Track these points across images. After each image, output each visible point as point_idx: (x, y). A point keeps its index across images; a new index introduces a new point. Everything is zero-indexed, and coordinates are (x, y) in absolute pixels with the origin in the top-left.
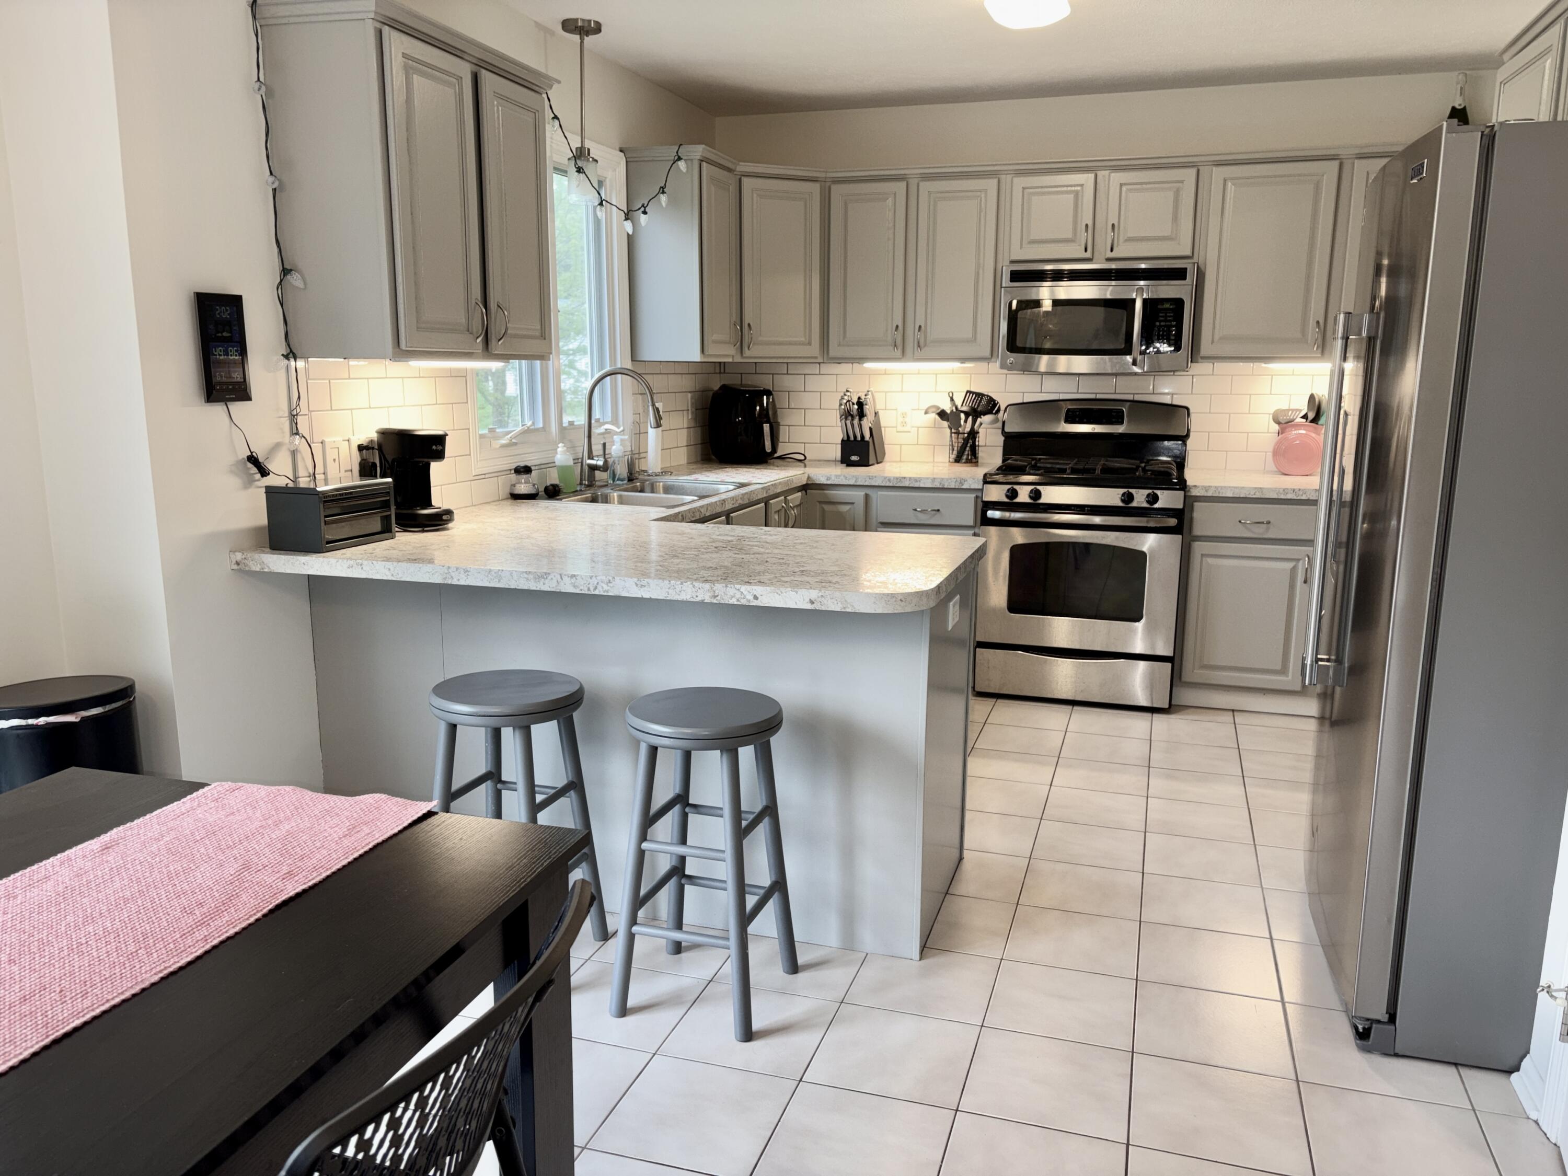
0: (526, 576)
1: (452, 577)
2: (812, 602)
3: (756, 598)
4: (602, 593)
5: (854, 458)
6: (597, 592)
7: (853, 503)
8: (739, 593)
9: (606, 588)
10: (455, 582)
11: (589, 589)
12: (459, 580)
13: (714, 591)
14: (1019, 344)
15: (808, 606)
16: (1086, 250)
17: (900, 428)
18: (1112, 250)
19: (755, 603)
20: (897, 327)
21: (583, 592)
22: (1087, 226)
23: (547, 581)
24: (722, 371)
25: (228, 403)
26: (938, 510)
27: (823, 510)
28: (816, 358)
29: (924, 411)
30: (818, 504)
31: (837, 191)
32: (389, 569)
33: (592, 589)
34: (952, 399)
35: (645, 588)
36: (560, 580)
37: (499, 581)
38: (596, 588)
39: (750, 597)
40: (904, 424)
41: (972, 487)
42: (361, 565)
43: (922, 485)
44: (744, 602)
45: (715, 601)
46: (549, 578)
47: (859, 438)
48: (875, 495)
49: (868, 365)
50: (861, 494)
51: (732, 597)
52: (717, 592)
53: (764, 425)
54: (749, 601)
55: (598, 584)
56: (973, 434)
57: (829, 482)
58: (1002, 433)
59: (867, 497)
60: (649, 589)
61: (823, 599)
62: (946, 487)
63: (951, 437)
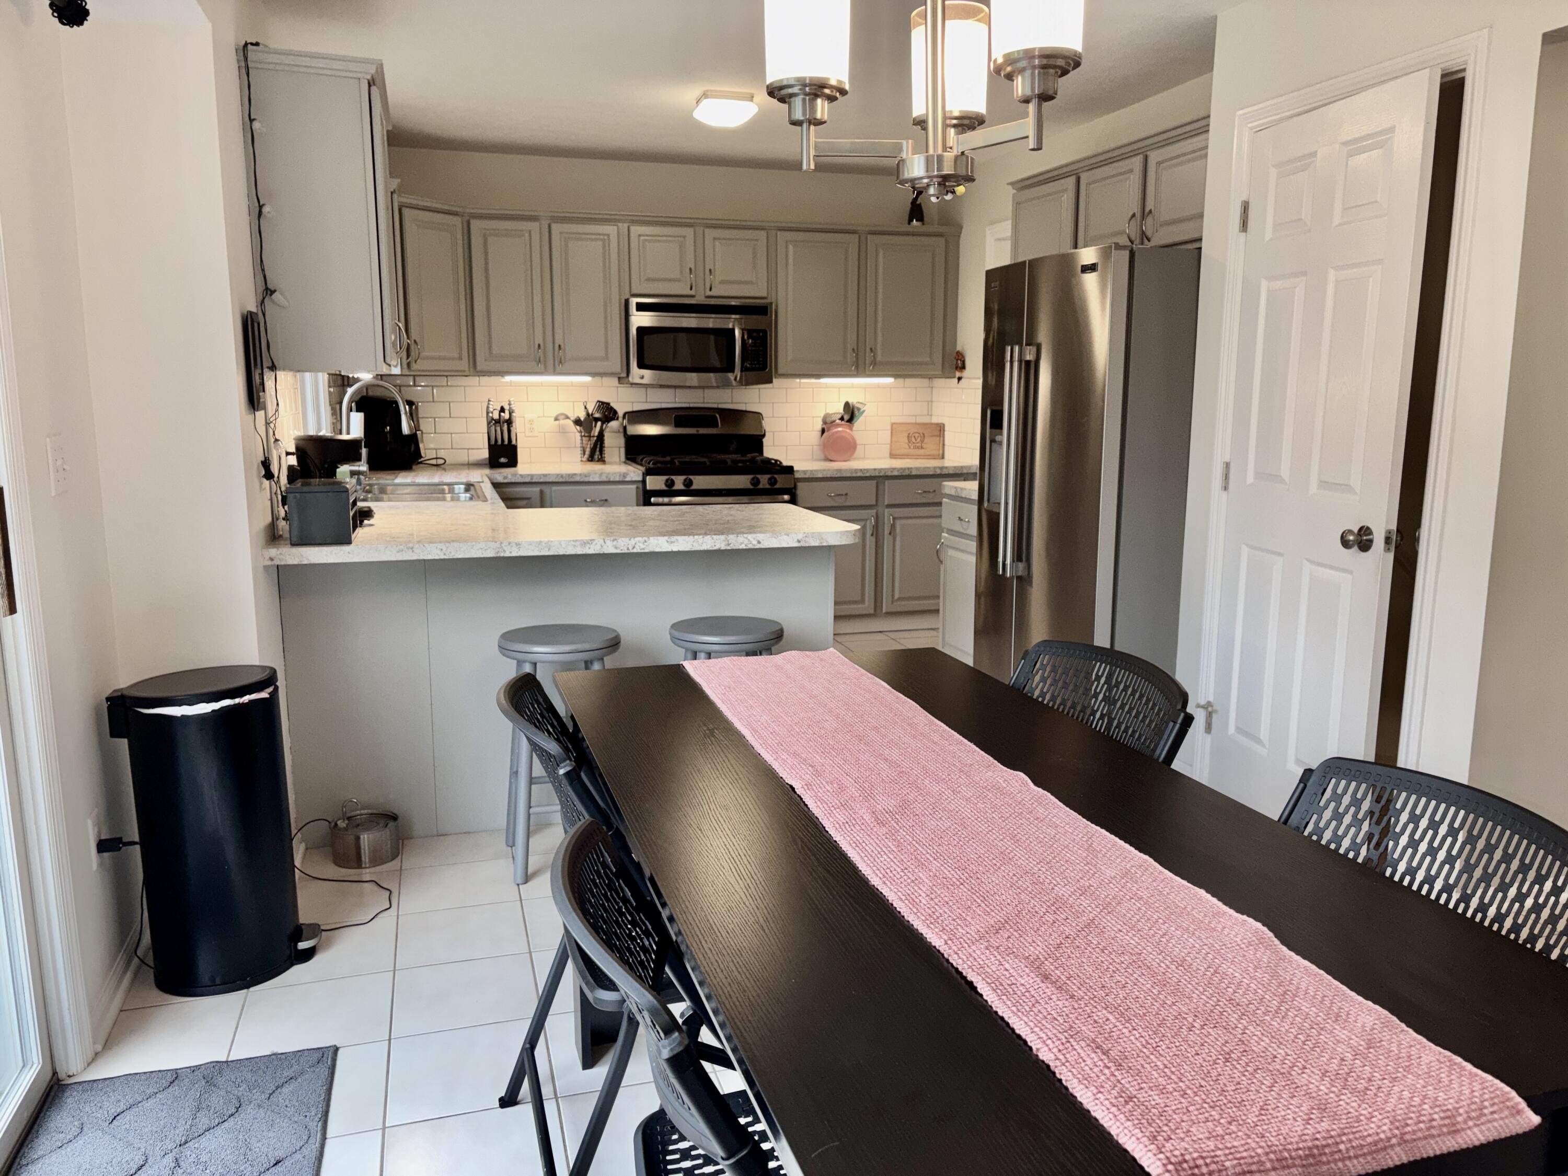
2: (799, 541)
3: (759, 542)
4: (639, 551)
5: (503, 460)
6: (635, 551)
9: (642, 546)
11: (628, 549)
14: (647, 362)
15: (796, 545)
16: (691, 289)
17: (528, 434)
18: (711, 289)
19: (758, 546)
20: (540, 345)
21: (623, 552)
22: (691, 269)
23: (592, 546)
28: (464, 371)
29: (553, 419)
31: (478, 225)
33: (630, 548)
34: (586, 408)
35: (675, 544)
37: (549, 550)
38: (634, 547)
39: (755, 542)
41: (634, 479)
44: (750, 546)
45: (729, 548)
47: (506, 442)
51: (741, 544)
54: (754, 545)
56: (601, 436)
58: (623, 436)
62: (612, 480)
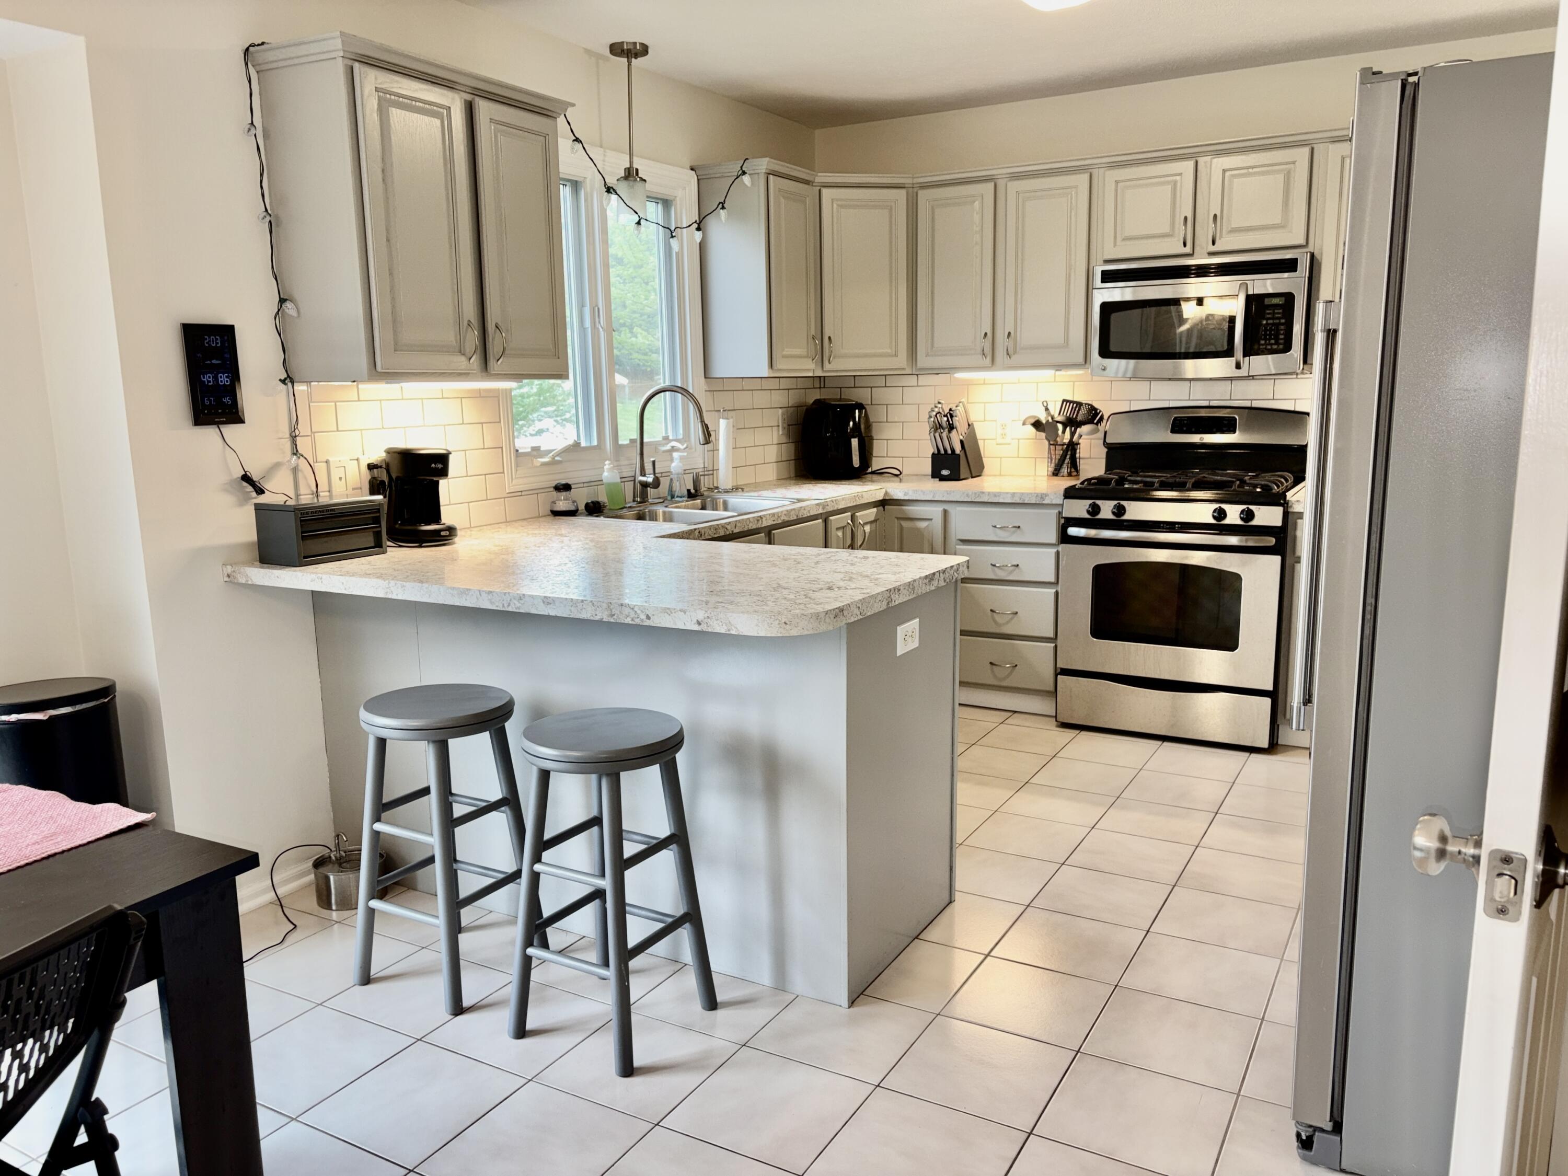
0: (451, 592)
1: (392, 592)
2: (699, 623)
3: (648, 617)
4: (515, 610)
5: (945, 472)
6: (510, 609)
7: (931, 519)
8: (633, 613)
9: (518, 605)
10: (394, 597)
11: (503, 606)
12: (397, 595)
13: (611, 610)
14: (1113, 348)
15: (696, 628)
16: (1185, 245)
17: (1000, 441)
18: (1214, 243)
19: (647, 623)
20: (986, 334)
21: (499, 609)
22: (1186, 218)
24: (822, 386)
25: (220, 426)
26: (1019, 527)
27: (901, 528)
28: (903, 369)
29: (1022, 422)
30: (896, 520)
31: (923, 195)
32: (343, 583)
33: (506, 605)
34: (1047, 409)
35: (551, 606)
36: (479, 596)
38: (509, 605)
39: (643, 617)
40: (1004, 435)
41: (1054, 502)
42: (321, 579)
43: (1001, 501)
44: (637, 621)
45: (612, 620)
46: (470, 594)
47: (949, 452)
48: (954, 511)
49: (960, 375)
50: (937, 511)
51: (627, 616)
52: (613, 610)
53: (852, 440)
54: (642, 620)
55: (511, 600)
56: (1072, 447)
57: (906, 498)
58: (1104, 444)
59: (945, 512)
60: (554, 607)
61: (709, 620)
62: (1026, 502)
63: (1049, 449)
